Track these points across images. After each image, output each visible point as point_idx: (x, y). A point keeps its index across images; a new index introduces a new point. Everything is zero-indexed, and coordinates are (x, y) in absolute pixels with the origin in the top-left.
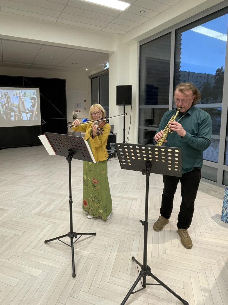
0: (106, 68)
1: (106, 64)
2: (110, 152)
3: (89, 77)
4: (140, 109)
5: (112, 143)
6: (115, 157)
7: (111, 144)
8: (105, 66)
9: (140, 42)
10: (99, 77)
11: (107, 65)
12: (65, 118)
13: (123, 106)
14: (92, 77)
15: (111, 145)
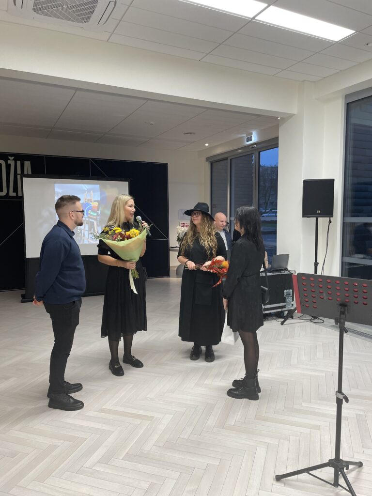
0: (250, 142)
1: (251, 134)
2: (284, 307)
3: (208, 159)
4: (344, 225)
5: (288, 290)
6: (292, 318)
7: (285, 291)
8: (249, 139)
9: (347, 96)
10: (231, 160)
11: (253, 136)
12: (165, 238)
13: (315, 219)
14: (213, 159)
15: (285, 294)
